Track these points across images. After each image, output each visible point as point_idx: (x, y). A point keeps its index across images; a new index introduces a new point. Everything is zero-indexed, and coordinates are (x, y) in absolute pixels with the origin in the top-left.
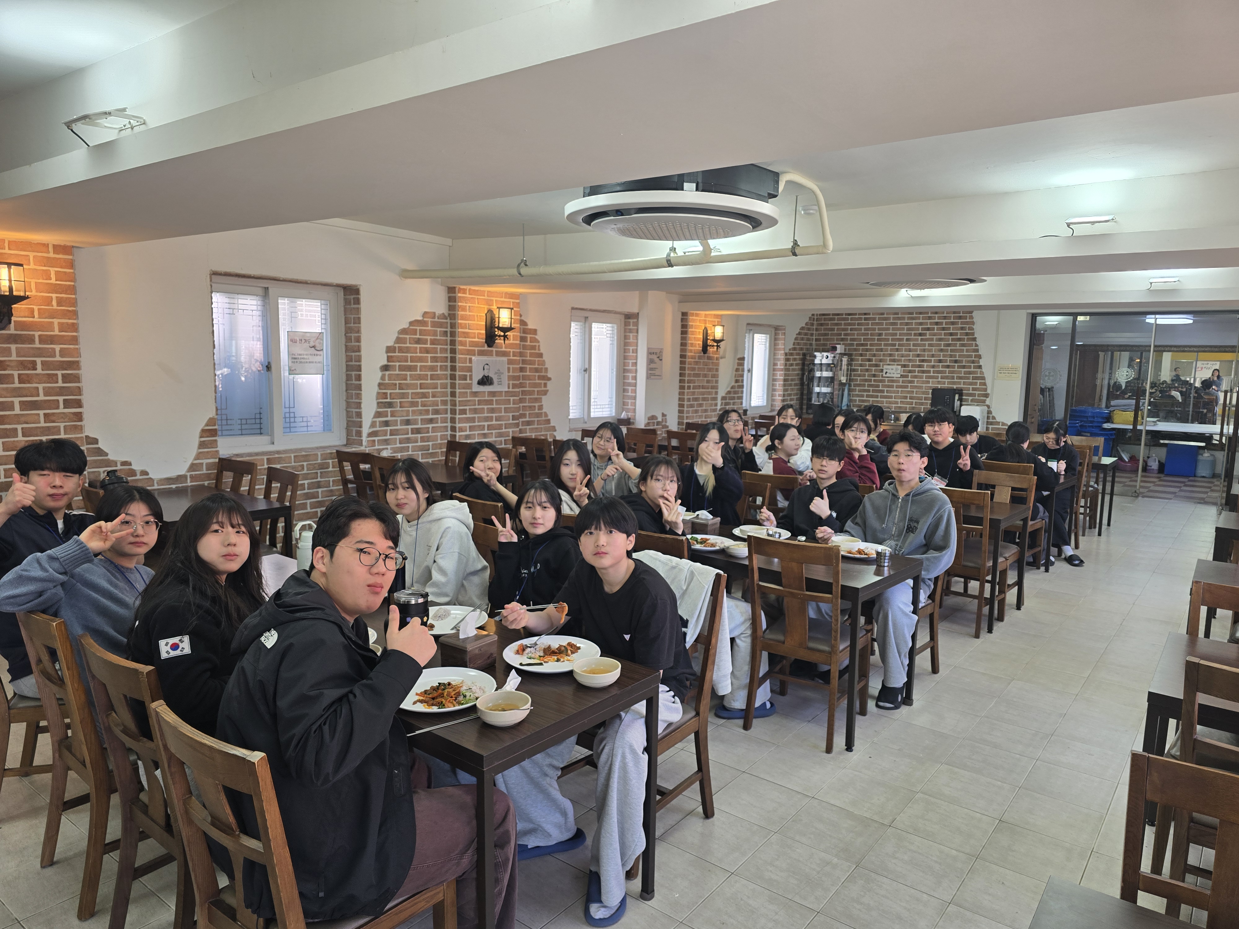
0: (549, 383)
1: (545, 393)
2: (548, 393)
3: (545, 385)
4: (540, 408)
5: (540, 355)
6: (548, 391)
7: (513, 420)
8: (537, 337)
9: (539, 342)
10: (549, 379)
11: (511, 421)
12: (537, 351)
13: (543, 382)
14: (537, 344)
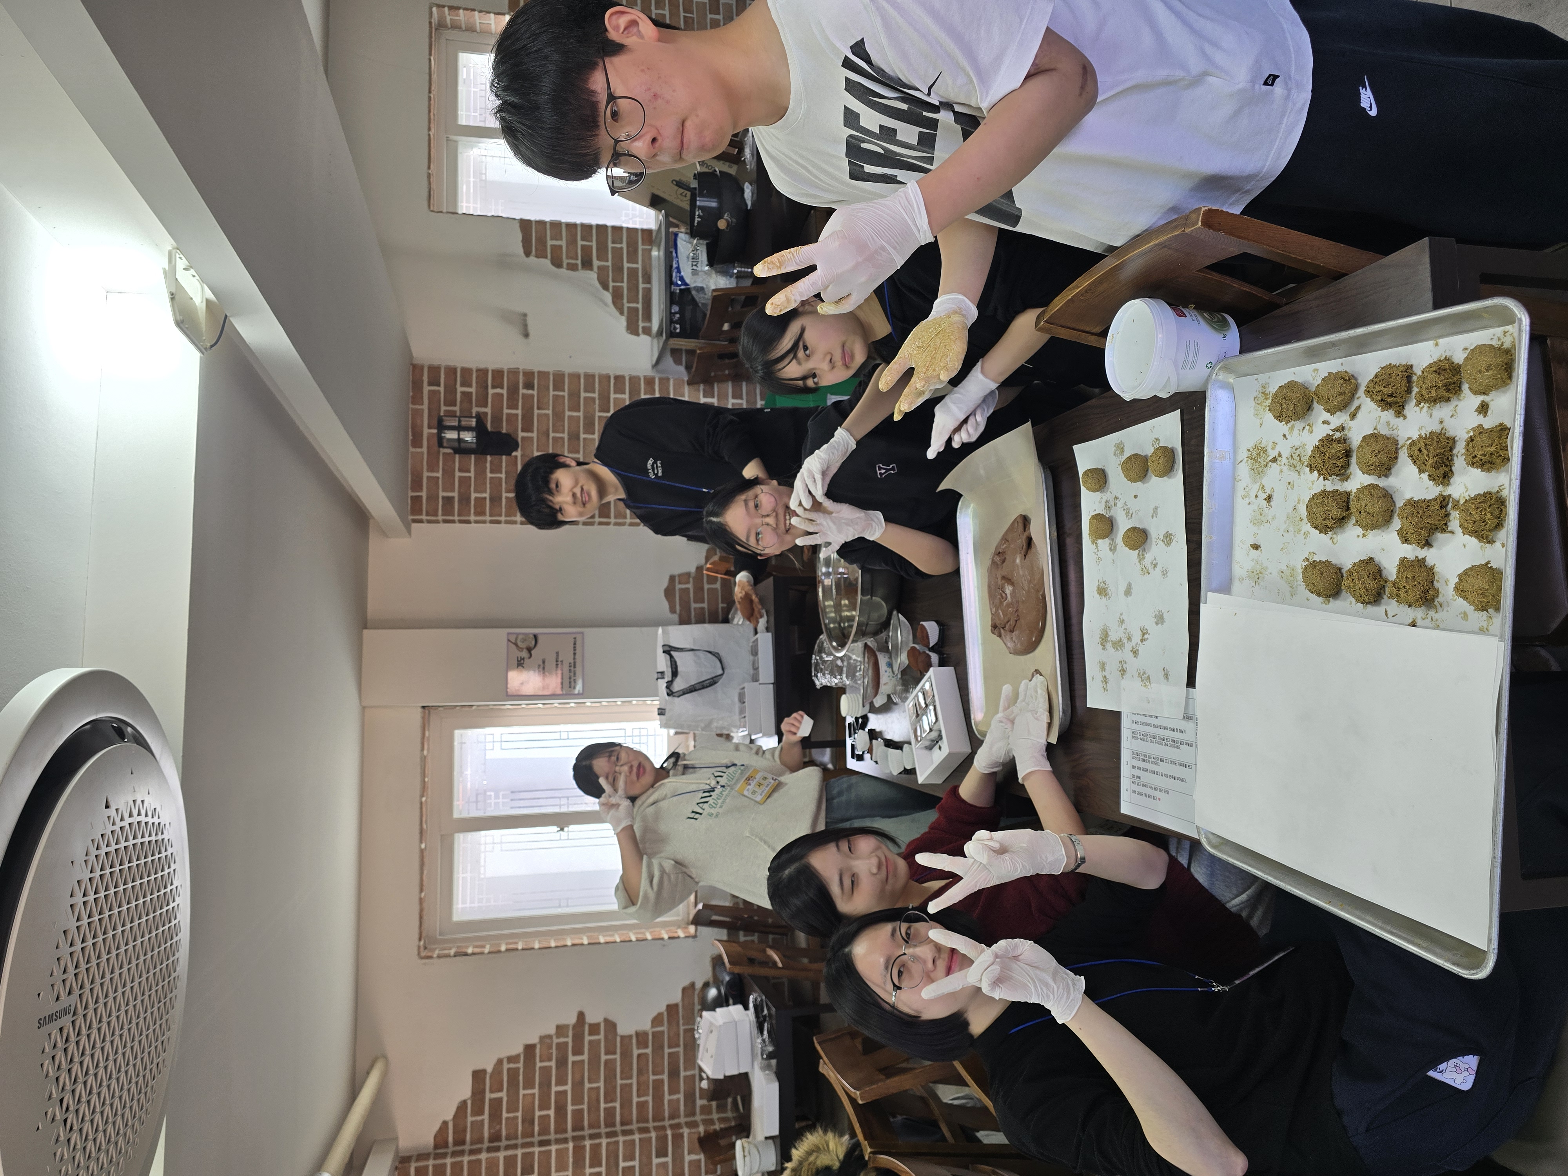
0: (590, 1019)
1: (611, 1025)
2: (611, 1018)
3: (594, 1029)
4: (641, 1037)
5: (529, 1049)
6: (606, 1020)
7: (666, 1155)
8: (489, 1070)
9: (500, 1062)
10: (581, 1016)
11: (669, 1159)
12: (521, 1065)
13: (587, 1038)
14: (506, 1066)
